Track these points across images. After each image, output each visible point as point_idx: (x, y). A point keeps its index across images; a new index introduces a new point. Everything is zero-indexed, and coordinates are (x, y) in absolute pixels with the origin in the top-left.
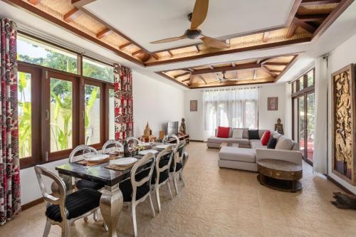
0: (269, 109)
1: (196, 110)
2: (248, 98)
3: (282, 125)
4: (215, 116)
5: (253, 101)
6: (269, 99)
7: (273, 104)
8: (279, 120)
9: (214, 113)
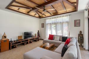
0: (75, 26)
1: (44, 27)
2: (64, 21)
3: (82, 35)
4: (50, 31)
5: (67, 22)
6: (75, 21)
7: (77, 23)
8: (81, 32)
9: (50, 30)
